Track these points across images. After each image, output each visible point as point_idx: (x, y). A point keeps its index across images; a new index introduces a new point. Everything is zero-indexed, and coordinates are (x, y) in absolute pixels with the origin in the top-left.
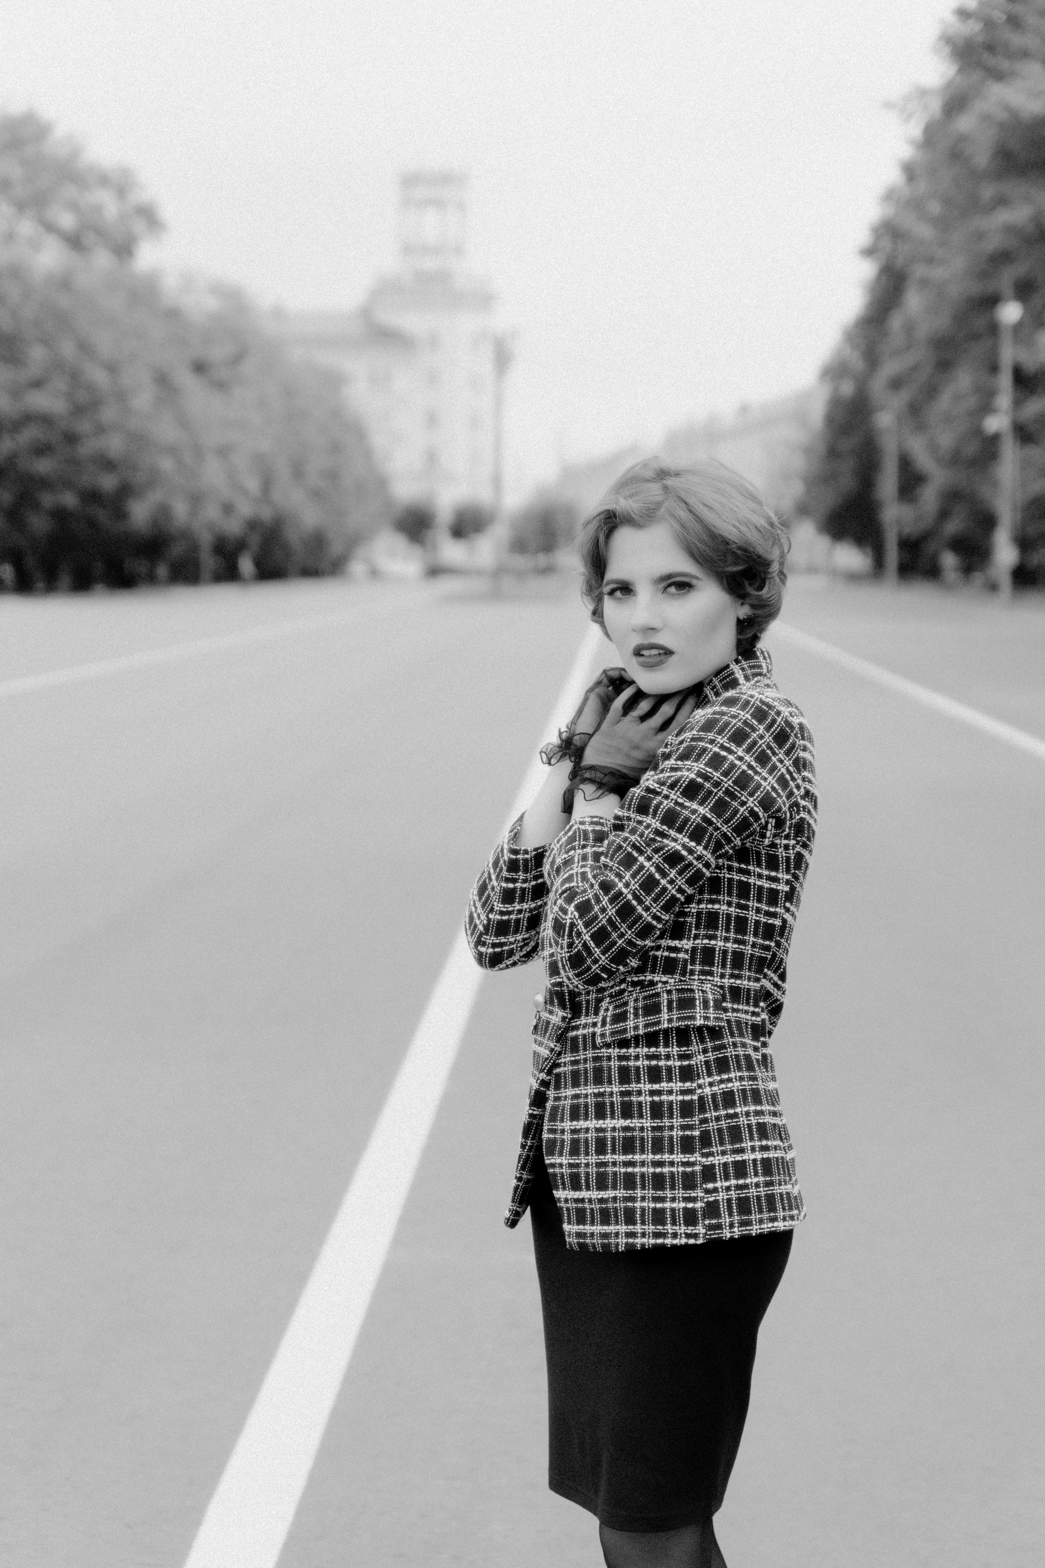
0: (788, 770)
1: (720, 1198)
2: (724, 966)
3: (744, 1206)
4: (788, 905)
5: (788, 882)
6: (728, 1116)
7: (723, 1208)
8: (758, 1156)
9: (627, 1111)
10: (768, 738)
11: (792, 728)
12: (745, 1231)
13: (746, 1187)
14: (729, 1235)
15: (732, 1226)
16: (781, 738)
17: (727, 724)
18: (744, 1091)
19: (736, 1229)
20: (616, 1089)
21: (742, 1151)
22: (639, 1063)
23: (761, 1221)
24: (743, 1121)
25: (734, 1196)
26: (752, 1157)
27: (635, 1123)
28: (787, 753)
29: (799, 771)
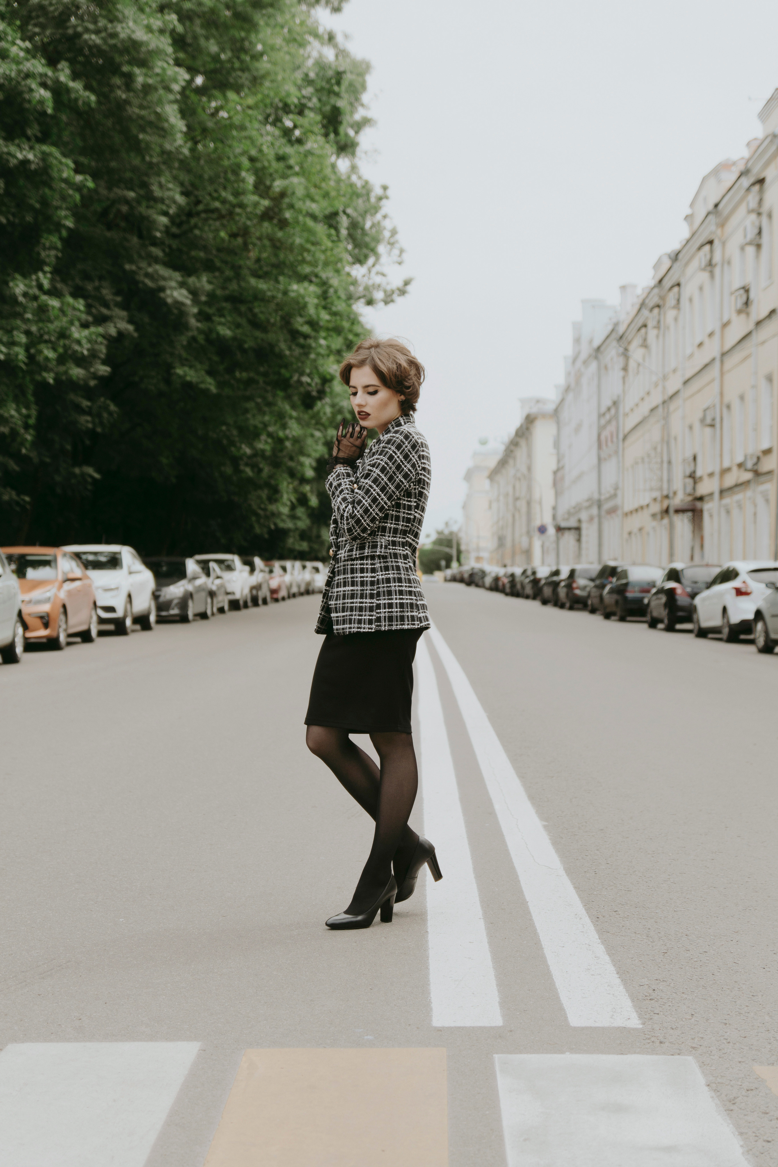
0: (416, 459)
1: (382, 616)
2: (390, 533)
3: (391, 619)
4: (416, 510)
5: (415, 502)
6: (387, 587)
7: (382, 619)
8: (398, 601)
9: (353, 584)
10: (409, 447)
11: (418, 443)
12: (390, 628)
13: (392, 612)
14: (384, 629)
15: (385, 626)
16: (414, 447)
17: (395, 441)
18: (394, 578)
19: (386, 627)
20: (349, 576)
21: (392, 599)
22: (357, 566)
23: (397, 625)
24: (393, 588)
25: (387, 615)
26: (396, 601)
27: (355, 588)
28: (416, 453)
29: (420, 460)
